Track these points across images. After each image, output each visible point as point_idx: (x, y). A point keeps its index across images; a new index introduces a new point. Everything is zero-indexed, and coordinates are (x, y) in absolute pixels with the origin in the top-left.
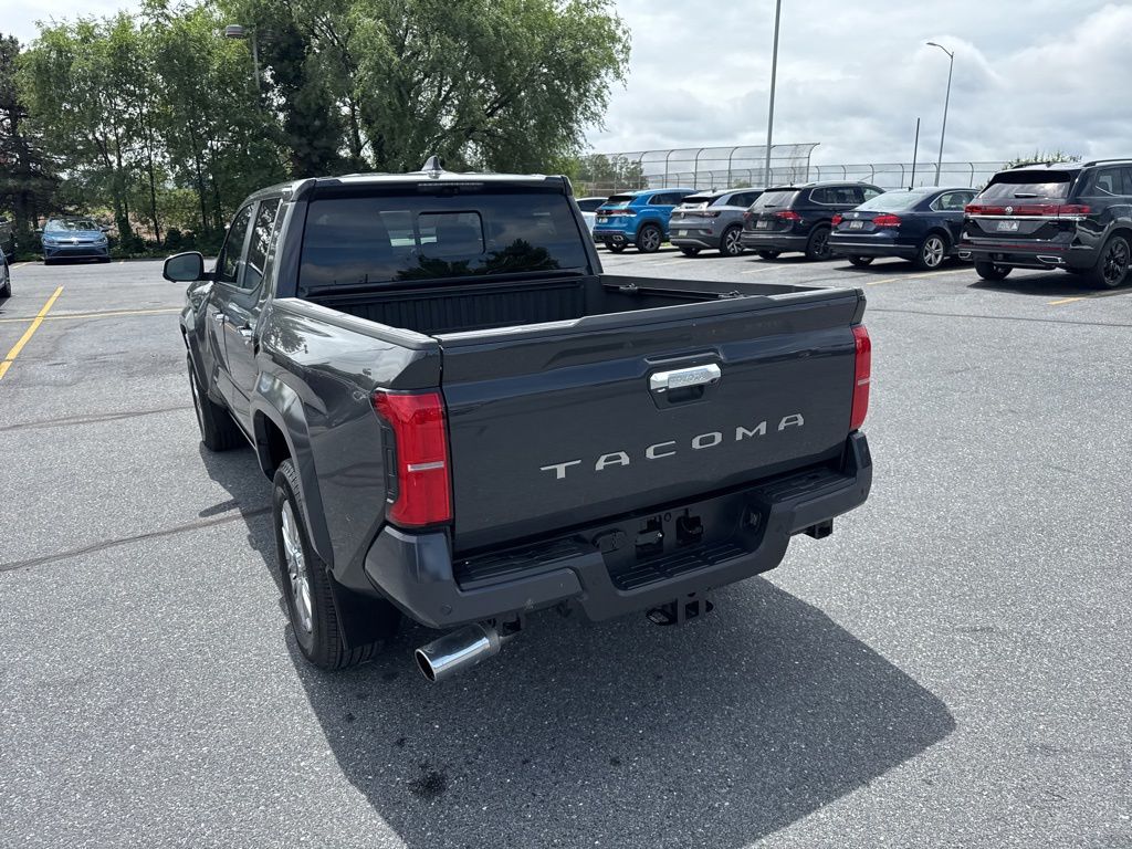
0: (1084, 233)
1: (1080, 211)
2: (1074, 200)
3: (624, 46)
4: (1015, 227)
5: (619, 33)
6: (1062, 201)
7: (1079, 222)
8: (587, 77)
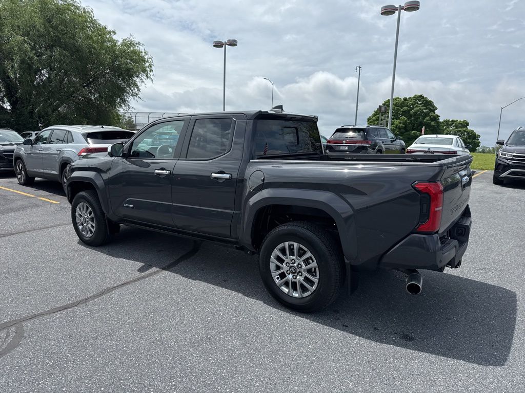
0: (370, 150)
1: (367, 143)
2: (366, 139)
3: (150, 64)
4: (347, 148)
5: (146, 57)
6: (362, 139)
7: (369, 147)
8: (131, 76)
